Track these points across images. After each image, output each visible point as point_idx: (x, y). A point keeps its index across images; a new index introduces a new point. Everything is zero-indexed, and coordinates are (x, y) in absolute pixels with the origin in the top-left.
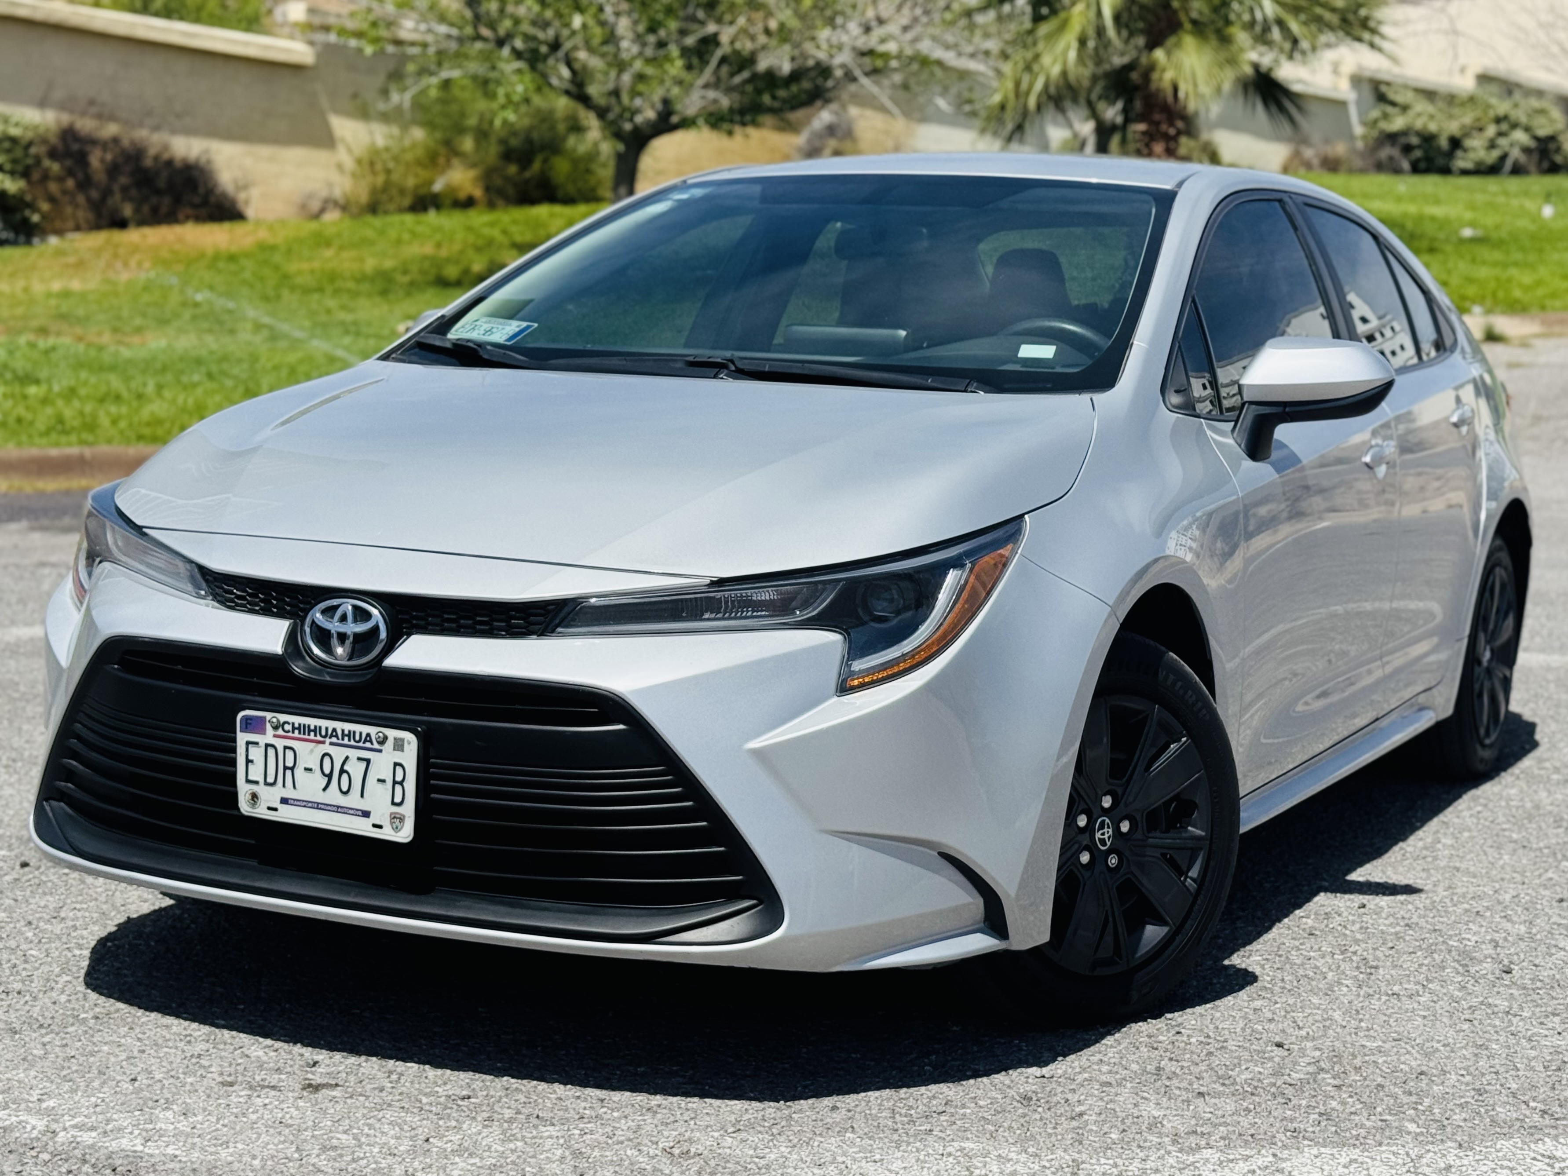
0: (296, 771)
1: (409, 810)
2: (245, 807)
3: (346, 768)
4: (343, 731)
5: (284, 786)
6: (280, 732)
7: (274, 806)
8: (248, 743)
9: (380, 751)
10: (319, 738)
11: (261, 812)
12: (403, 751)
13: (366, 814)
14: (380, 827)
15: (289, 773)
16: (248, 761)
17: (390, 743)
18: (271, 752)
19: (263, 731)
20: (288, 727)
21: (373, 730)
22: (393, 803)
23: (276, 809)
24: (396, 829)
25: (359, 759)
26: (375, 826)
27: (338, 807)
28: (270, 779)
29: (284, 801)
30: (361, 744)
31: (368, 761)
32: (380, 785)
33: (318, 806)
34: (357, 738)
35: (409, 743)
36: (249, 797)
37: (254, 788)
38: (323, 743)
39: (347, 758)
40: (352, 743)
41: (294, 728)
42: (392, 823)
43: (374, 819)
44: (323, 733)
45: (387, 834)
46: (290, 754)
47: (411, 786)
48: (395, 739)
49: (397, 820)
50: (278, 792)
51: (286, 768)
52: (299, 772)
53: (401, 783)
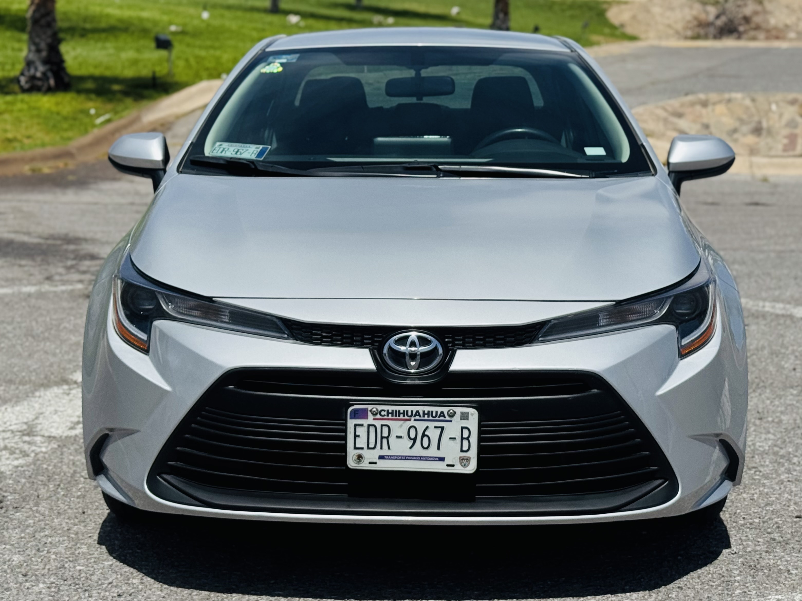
0: (390, 439)
1: (473, 454)
2: (351, 463)
3: (426, 433)
4: (424, 412)
5: (381, 448)
6: (378, 416)
7: (374, 461)
8: (356, 425)
9: (451, 421)
10: (406, 417)
11: (365, 466)
12: (468, 419)
13: (442, 459)
14: (453, 466)
15: (385, 441)
16: (356, 436)
17: (458, 416)
18: (372, 429)
19: (366, 417)
20: (383, 413)
21: (445, 410)
22: (462, 451)
23: (375, 463)
24: (465, 466)
25: (436, 427)
26: (448, 465)
27: (421, 457)
28: (372, 445)
29: (381, 457)
30: (437, 418)
31: (442, 428)
32: (452, 441)
33: (406, 458)
34: (434, 415)
35: (472, 415)
36: (355, 457)
37: (360, 452)
38: (410, 420)
39: (427, 427)
40: (431, 418)
41: (388, 413)
42: (461, 464)
43: (447, 462)
44: (410, 414)
45: (459, 469)
46: (385, 430)
47: (474, 440)
48: (462, 413)
49: (465, 461)
50: (378, 452)
51: (382, 438)
52: (392, 439)
53: (468, 439)
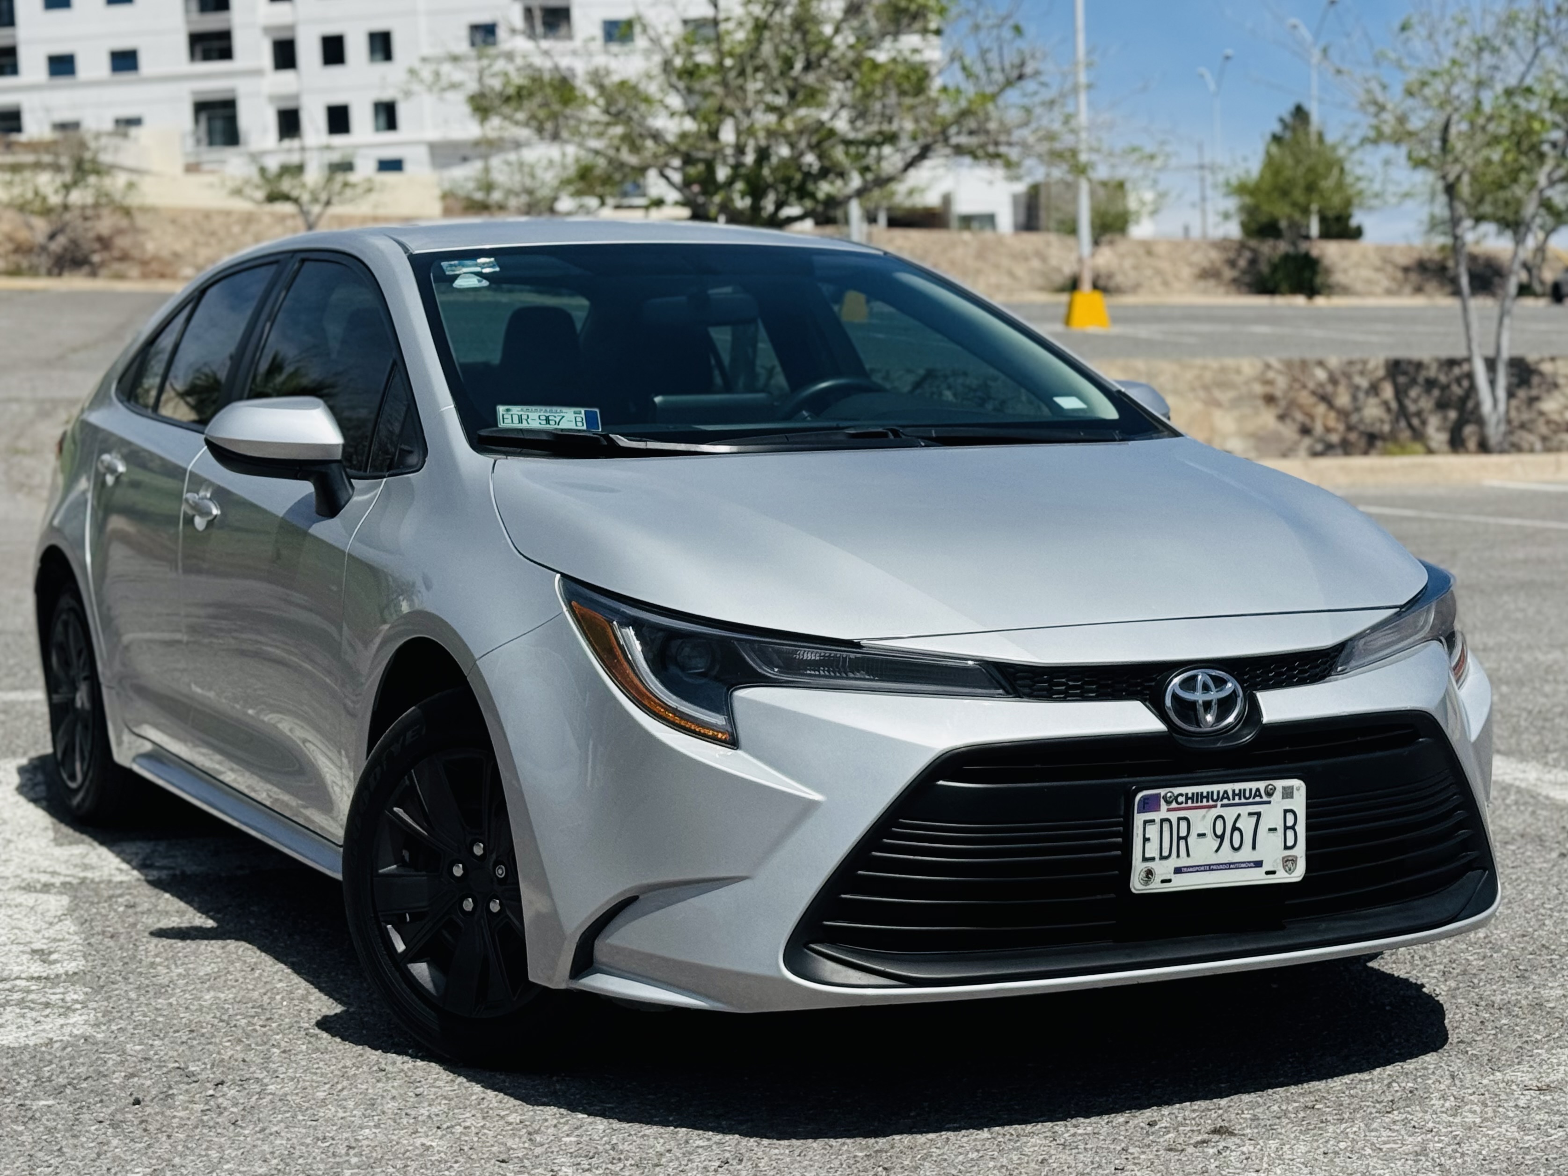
0: (1189, 840)
1: (1300, 851)
2: (1137, 885)
3: (1238, 825)
4: (1234, 791)
5: (1178, 856)
6: (1174, 805)
7: (1168, 877)
8: (1145, 822)
9: (1269, 802)
10: (1211, 803)
11: (1156, 887)
12: (1292, 797)
13: (1259, 864)
14: (1274, 872)
15: (1182, 843)
16: (1146, 840)
17: (1278, 795)
18: (1166, 826)
19: (1157, 808)
20: (1180, 799)
21: (1261, 785)
22: (1286, 848)
23: (1169, 881)
24: (1290, 871)
25: (1250, 814)
26: (1268, 873)
27: (1230, 864)
28: (1165, 853)
29: (1178, 871)
30: (1251, 800)
31: (1259, 814)
32: (1271, 834)
33: (1210, 868)
34: (1247, 795)
35: (1298, 789)
36: (1143, 874)
37: (1150, 865)
38: (1215, 806)
39: (1239, 815)
40: (1243, 800)
41: (1187, 798)
42: (1284, 867)
43: (1267, 867)
44: (1215, 797)
45: (1282, 877)
46: (1184, 825)
47: (1301, 828)
48: (1284, 788)
49: (1289, 863)
50: (1173, 862)
51: (1179, 838)
52: (1192, 840)
53: (1293, 828)
